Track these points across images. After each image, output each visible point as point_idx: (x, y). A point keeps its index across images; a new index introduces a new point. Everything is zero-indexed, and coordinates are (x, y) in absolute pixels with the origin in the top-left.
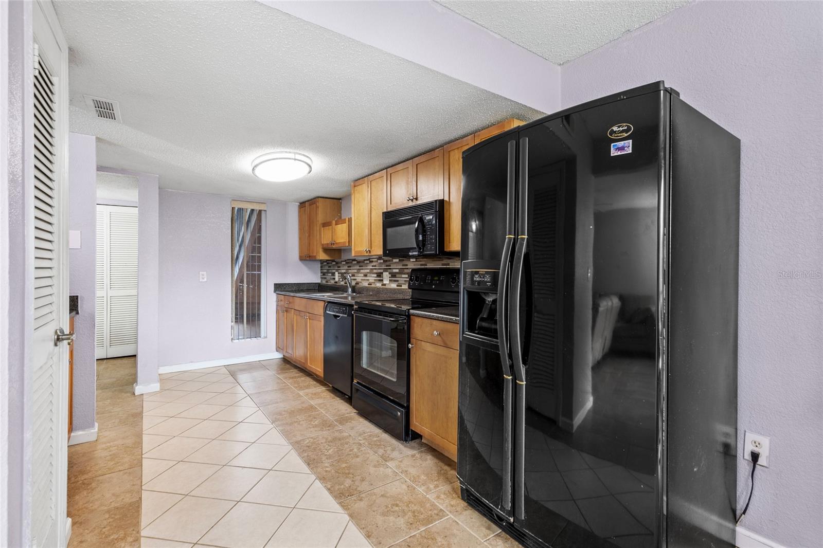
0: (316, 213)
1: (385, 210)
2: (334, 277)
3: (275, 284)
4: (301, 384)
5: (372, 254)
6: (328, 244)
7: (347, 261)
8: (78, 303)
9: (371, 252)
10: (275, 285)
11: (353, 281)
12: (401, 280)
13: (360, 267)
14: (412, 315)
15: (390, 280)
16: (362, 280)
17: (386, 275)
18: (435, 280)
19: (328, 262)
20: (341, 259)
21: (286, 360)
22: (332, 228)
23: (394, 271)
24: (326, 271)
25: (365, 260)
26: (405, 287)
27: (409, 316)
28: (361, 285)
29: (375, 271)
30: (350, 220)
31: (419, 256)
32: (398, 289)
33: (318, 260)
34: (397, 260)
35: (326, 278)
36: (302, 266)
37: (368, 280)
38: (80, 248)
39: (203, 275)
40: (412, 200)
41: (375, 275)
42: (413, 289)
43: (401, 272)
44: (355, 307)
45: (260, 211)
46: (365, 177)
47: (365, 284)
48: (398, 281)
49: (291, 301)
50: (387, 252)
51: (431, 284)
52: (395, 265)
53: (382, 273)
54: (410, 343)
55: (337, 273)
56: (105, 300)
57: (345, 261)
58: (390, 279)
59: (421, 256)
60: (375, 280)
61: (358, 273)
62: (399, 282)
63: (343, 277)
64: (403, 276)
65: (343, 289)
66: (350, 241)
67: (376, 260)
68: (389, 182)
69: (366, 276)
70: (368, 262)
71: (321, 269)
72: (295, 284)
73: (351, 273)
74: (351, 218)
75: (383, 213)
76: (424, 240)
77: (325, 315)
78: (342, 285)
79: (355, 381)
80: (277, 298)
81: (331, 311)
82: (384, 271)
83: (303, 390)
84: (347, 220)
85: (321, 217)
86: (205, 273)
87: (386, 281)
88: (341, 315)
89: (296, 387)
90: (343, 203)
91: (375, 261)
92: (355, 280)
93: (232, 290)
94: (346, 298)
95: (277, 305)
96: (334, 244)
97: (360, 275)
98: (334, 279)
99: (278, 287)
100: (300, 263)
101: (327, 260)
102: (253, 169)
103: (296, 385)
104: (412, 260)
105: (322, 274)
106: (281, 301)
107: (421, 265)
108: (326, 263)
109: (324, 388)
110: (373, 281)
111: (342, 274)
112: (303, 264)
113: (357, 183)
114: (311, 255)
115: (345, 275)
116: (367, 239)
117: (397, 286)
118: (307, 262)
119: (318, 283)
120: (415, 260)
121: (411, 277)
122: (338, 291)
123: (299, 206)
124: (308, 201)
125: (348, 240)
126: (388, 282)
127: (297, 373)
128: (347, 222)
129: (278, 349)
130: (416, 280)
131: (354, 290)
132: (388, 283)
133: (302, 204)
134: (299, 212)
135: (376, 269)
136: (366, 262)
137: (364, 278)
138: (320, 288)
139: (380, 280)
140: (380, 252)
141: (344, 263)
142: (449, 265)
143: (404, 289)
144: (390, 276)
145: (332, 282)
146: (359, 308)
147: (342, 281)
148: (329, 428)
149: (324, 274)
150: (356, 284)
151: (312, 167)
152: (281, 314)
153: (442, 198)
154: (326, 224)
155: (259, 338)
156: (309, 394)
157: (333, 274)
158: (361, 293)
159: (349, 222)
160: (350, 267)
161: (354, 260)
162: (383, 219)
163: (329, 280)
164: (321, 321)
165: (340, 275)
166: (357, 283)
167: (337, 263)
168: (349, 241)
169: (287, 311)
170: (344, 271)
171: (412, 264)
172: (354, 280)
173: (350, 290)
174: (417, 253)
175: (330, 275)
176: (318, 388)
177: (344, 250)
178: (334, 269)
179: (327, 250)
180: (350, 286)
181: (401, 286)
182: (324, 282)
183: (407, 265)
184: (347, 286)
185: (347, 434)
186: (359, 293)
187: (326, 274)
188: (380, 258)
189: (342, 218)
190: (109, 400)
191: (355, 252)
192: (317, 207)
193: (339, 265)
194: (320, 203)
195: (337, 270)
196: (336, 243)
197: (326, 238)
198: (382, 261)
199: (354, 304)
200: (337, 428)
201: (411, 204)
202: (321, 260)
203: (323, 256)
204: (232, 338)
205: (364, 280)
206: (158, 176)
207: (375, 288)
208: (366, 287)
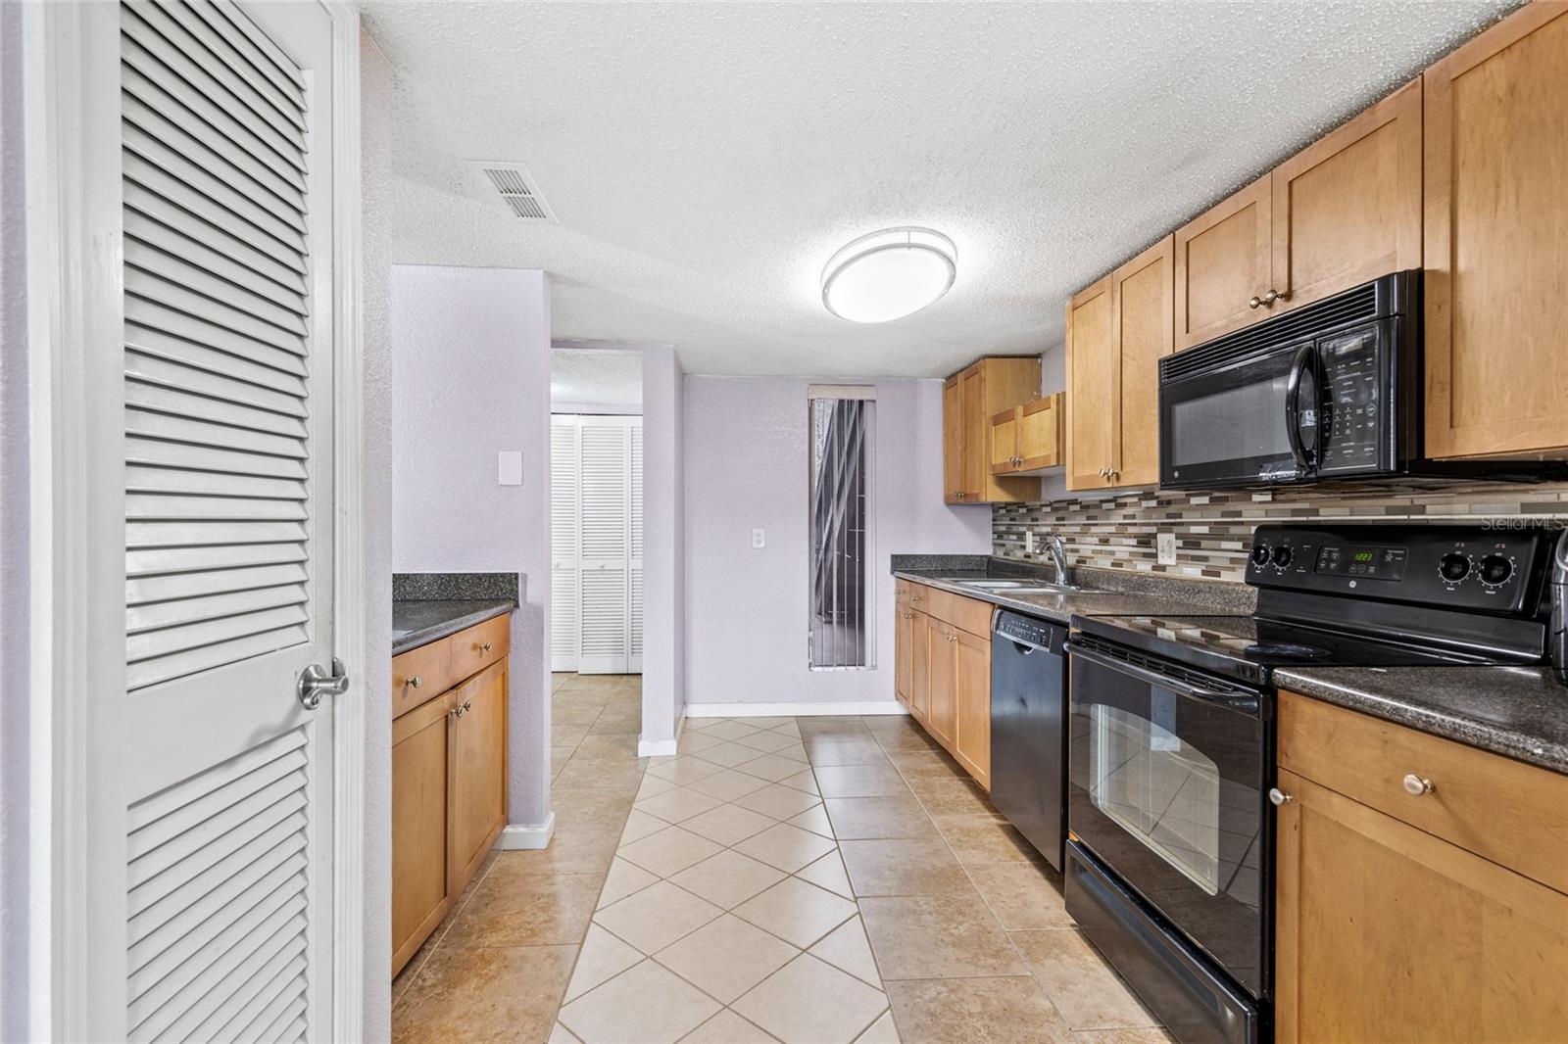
0: (980, 396)
1: (1168, 352)
2: (1023, 543)
3: (892, 556)
4: (938, 796)
5: (1123, 483)
6: (1005, 463)
7: (1055, 505)
8: (517, 586)
9: (1122, 478)
10: (894, 557)
11: (1068, 554)
12: (1217, 559)
13: (1088, 518)
14: (1283, 688)
15: (1179, 557)
16: (1093, 551)
17: (1167, 543)
18: (1358, 563)
19: (1009, 508)
20: (1039, 499)
21: (914, 723)
22: (1016, 425)
23: (1194, 530)
24: (1004, 528)
25: (1102, 501)
26: (1238, 576)
27: (1270, 690)
28: (1090, 565)
29: (1132, 530)
30: (1061, 399)
31: (1299, 481)
32: (1206, 582)
33: (984, 505)
34: (1205, 500)
35: (1004, 545)
36: (949, 516)
37: (1112, 553)
38: (520, 483)
39: (758, 535)
40: (1269, 304)
41: (1134, 542)
42: (1262, 586)
43: (1219, 532)
44: (1073, 630)
45: (861, 403)
46: (1104, 275)
47: (1104, 564)
48: (1205, 559)
49: (922, 594)
50: (1176, 474)
51: (1344, 571)
52: (1199, 514)
53: (1154, 536)
54: (1275, 786)
55: (1029, 535)
56: (625, 576)
57: (1050, 504)
58: (1181, 552)
59: (1310, 481)
60: (1131, 553)
61: (1083, 533)
62: (1211, 563)
63: (1045, 544)
64: (1225, 545)
65: (1045, 574)
66: (1060, 455)
67: (1136, 500)
68: (1181, 269)
69: (1105, 541)
70: (1112, 505)
71: (994, 525)
72: (934, 556)
73: (1065, 534)
74: (1064, 393)
75: (1160, 362)
76: (1324, 430)
77: (994, 639)
78: (1042, 564)
79: (1073, 837)
80: (897, 586)
81: (1008, 633)
82: (1160, 531)
83: (942, 812)
84: (1054, 398)
85: (989, 406)
86: (762, 532)
87: (1167, 558)
88: (1034, 646)
89: (925, 802)
90: (1045, 362)
91: (1133, 504)
92: (1077, 551)
93: (810, 566)
94: (1052, 597)
95: (897, 602)
96: (1020, 462)
97: (1089, 539)
98: (1024, 547)
99: (900, 563)
100: (945, 508)
101: (1008, 504)
102: (825, 297)
103: (927, 796)
104: (1256, 498)
105: (996, 536)
106: (904, 592)
107: (1295, 512)
108: (1004, 511)
109: (994, 820)
110: (1126, 556)
111: (1043, 536)
112: (953, 511)
113: (1080, 300)
114: (968, 492)
115: (1049, 539)
116: (1110, 442)
117: (1204, 573)
118: (959, 508)
119: (986, 556)
120: (1269, 498)
121: (1257, 549)
122: (1033, 577)
123: (945, 385)
124: (962, 370)
125: (1055, 451)
126: (1172, 561)
127: (935, 762)
128: (1054, 406)
129: (900, 695)
130: (1276, 559)
131: (1072, 577)
132: (1174, 563)
133: (951, 380)
134: (945, 397)
135: (1135, 524)
136: (1105, 506)
137: (1099, 548)
138: (993, 568)
139: (1146, 555)
140: (1151, 475)
141: (1048, 509)
142: (1423, 513)
143: (1228, 584)
144: (1180, 543)
145: (1019, 555)
146: (1083, 633)
147: (1041, 553)
148: (993, 961)
149: (1000, 535)
150: (1078, 561)
151: (957, 267)
152: (904, 621)
153: (1415, 265)
154: (1002, 418)
155: (861, 668)
156: (955, 831)
157: (1021, 536)
158: (1092, 588)
159: (1058, 403)
160: (1063, 519)
161: (1074, 502)
162: (1160, 379)
163: (1013, 551)
164: (984, 653)
165: (1038, 538)
166: (1081, 561)
167: (1030, 510)
168: (1058, 454)
169: (914, 617)
170: (1049, 529)
171: (1258, 510)
172: (1074, 551)
173: (1061, 577)
174: (1294, 472)
175: (1014, 537)
176: (978, 814)
177: (1049, 478)
178: (1023, 525)
179: (1004, 480)
180: (1062, 567)
181: (1218, 575)
182: (1000, 554)
183: (1239, 514)
184: (1054, 567)
185: (1047, 1004)
186: (1087, 586)
187: (1005, 537)
188: (1148, 495)
189: (1043, 397)
190: (598, 760)
191: (1075, 480)
192: (982, 380)
193: (1036, 514)
194: (989, 371)
195: (1030, 527)
196: (1025, 461)
197: (1001, 449)
198: (1154, 503)
199: (1069, 620)
200: (1017, 968)
201: (1264, 315)
202: (993, 504)
203: (996, 494)
204: (810, 664)
205: (1101, 552)
206: (672, 346)
207: (1132, 574)
208: (1108, 572)
